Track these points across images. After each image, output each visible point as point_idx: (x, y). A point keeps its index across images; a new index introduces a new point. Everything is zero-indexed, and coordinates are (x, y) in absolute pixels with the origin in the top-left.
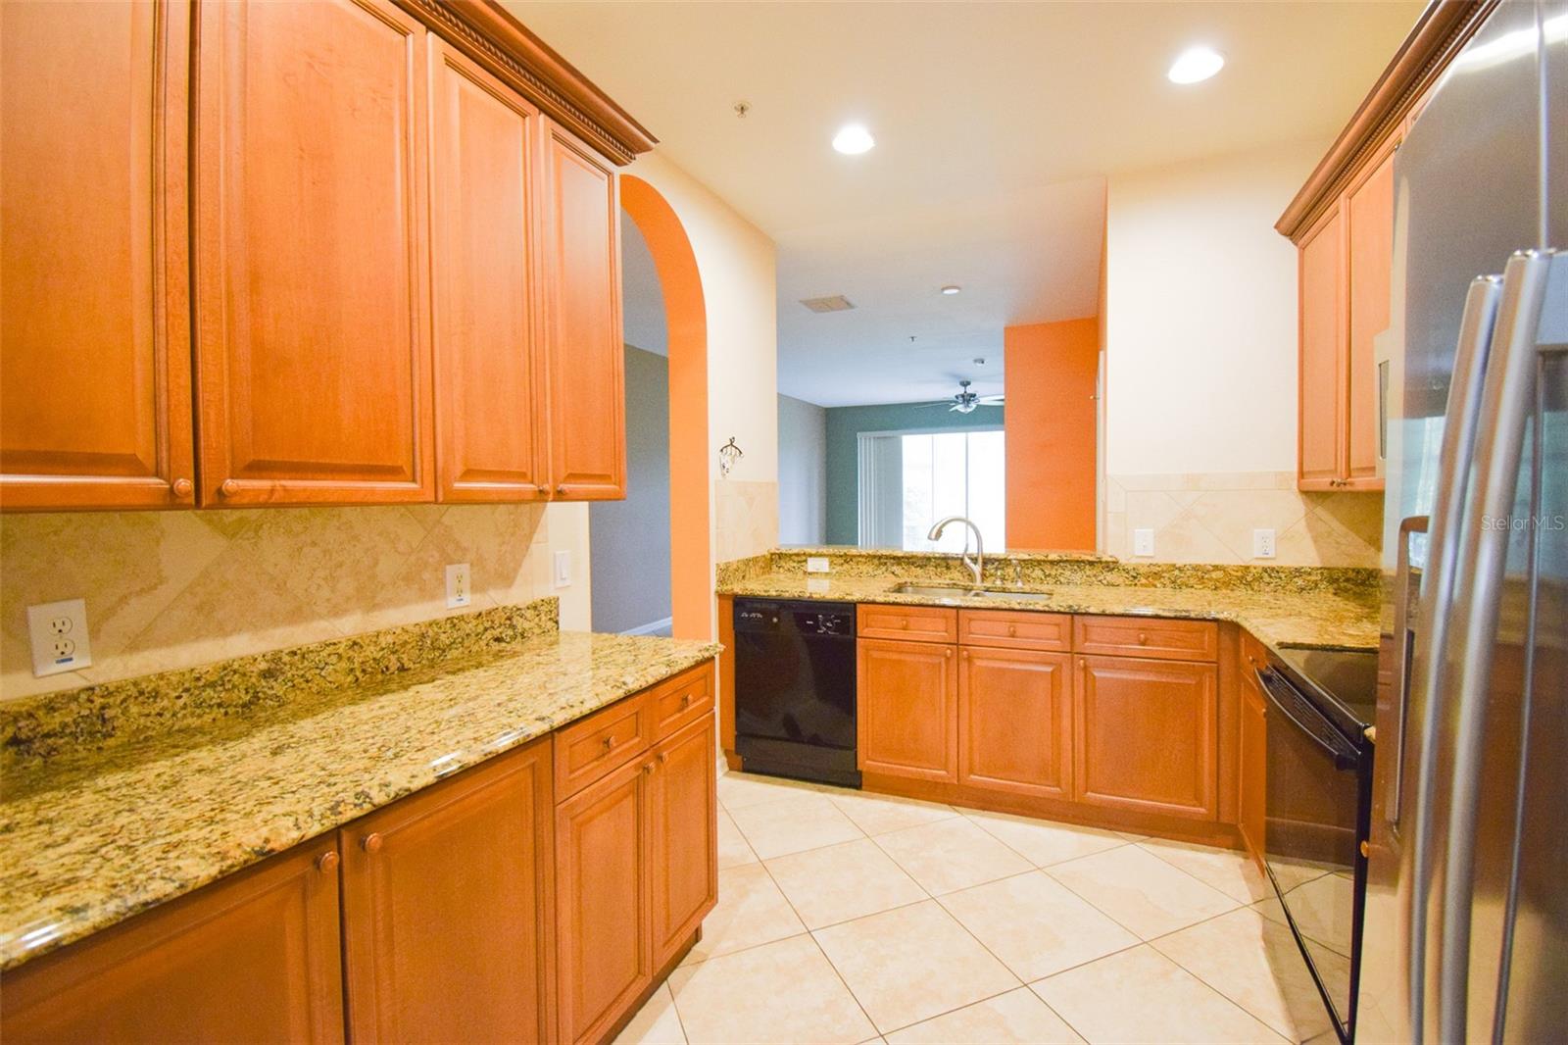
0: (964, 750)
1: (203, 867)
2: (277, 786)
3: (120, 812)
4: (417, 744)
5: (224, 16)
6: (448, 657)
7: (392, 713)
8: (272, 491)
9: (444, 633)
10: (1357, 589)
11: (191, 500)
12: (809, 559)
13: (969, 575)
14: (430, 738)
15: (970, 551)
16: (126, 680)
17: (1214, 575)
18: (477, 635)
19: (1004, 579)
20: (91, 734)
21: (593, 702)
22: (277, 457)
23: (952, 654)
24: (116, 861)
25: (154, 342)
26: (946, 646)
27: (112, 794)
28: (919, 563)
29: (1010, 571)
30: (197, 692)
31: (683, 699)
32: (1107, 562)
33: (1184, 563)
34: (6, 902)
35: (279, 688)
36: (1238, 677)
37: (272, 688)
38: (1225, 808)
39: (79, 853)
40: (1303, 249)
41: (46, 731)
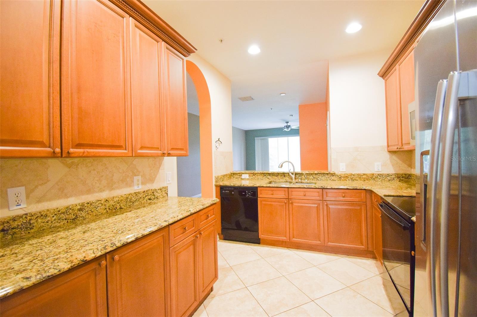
0: (291, 231)
1: (66, 265)
2: (86, 242)
3: (38, 250)
4: (128, 229)
5: (71, 11)
6: (135, 205)
7: (120, 220)
8: (84, 153)
9: (134, 197)
10: (406, 180)
11: (60, 155)
12: (243, 175)
13: (291, 178)
14: (132, 227)
15: (291, 171)
16: (37, 211)
17: (364, 176)
18: (143, 198)
19: (301, 179)
20: (26, 228)
21: (181, 216)
22: (85, 142)
23: (287, 202)
24: (38, 264)
25: (49, 107)
26: (285, 199)
27: (35, 245)
28: (276, 175)
29: (303, 177)
30: (59, 215)
31: (207, 216)
32: (332, 173)
33: (355, 173)
34: (5, 276)
35: (83, 214)
36: (372, 206)
37: (82, 214)
38: (370, 246)
39: (26, 262)
40: (386, 81)
41: (12, 227)
